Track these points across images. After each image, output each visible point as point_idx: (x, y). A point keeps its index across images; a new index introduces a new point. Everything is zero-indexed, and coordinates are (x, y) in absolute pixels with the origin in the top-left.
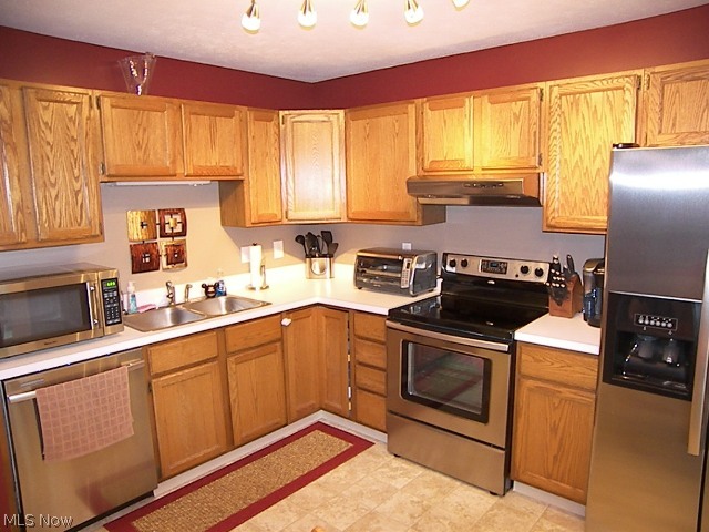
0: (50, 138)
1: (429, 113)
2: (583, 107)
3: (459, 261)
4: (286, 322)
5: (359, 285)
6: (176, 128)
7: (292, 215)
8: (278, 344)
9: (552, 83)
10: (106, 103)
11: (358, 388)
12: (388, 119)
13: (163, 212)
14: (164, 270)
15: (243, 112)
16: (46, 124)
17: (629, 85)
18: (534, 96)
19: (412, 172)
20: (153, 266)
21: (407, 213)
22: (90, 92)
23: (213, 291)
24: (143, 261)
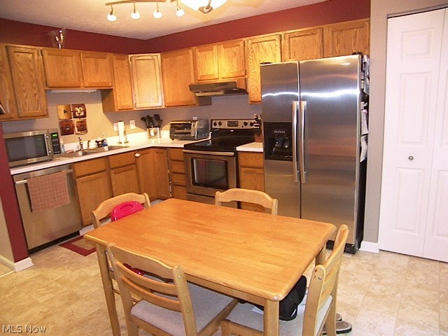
0: (21, 69)
1: (199, 54)
2: (261, 48)
3: (217, 122)
4: (137, 155)
5: (172, 138)
6: (80, 64)
7: (138, 105)
8: (134, 165)
9: (248, 38)
10: (45, 53)
11: (174, 185)
12: (180, 57)
13: (75, 106)
14: (77, 134)
15: (110, 56)
16: (19, 63)
17: (277, 38)
18: (242, 45)
19: (193, 82)
20: (71, 132)
21: (191, 101)
22: (37, 48)
23: (101, 144)
24: (67, 130)
